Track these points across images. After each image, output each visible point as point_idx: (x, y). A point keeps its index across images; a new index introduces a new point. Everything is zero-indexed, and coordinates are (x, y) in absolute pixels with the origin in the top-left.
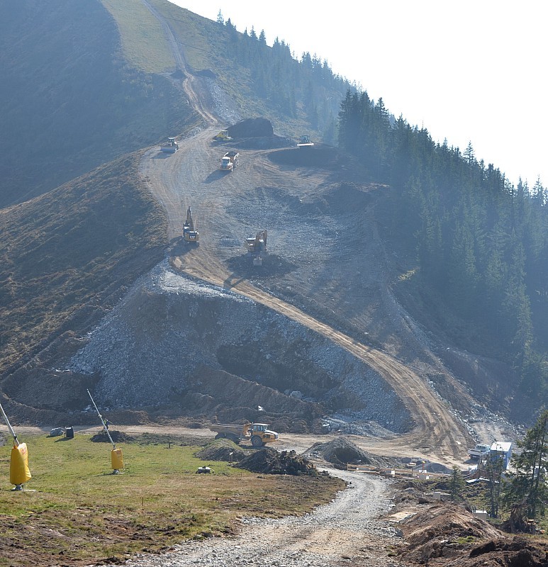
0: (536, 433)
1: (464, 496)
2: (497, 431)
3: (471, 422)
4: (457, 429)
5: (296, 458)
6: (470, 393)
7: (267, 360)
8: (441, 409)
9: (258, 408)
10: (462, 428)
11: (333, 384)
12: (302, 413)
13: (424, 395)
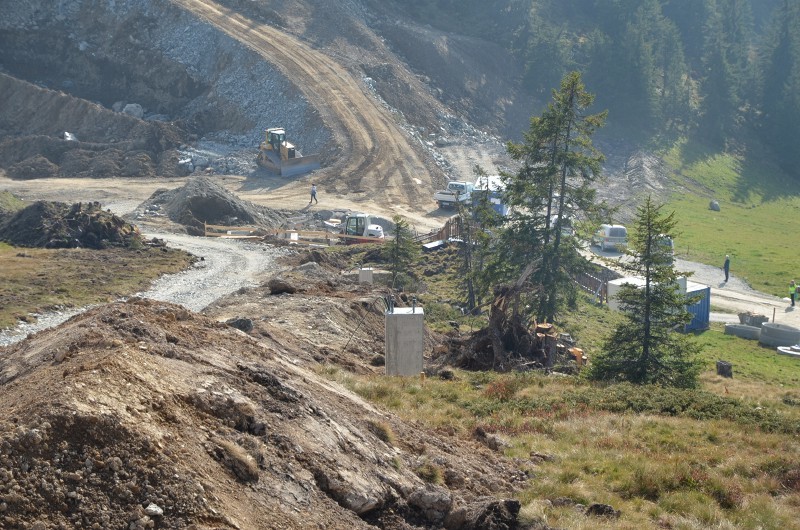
0: (550, 126)
1: (419, 273)
2: (486, 160)
3: (440, 145)
4: (414, 157)
5: (98, 216)
6: (438, 97)
7: (81, 53)
8: (386, 123)
9: (63, 137)
10: (424, 156)
11: (197, 89)
12: (143, 141)
13: (356, 101)
